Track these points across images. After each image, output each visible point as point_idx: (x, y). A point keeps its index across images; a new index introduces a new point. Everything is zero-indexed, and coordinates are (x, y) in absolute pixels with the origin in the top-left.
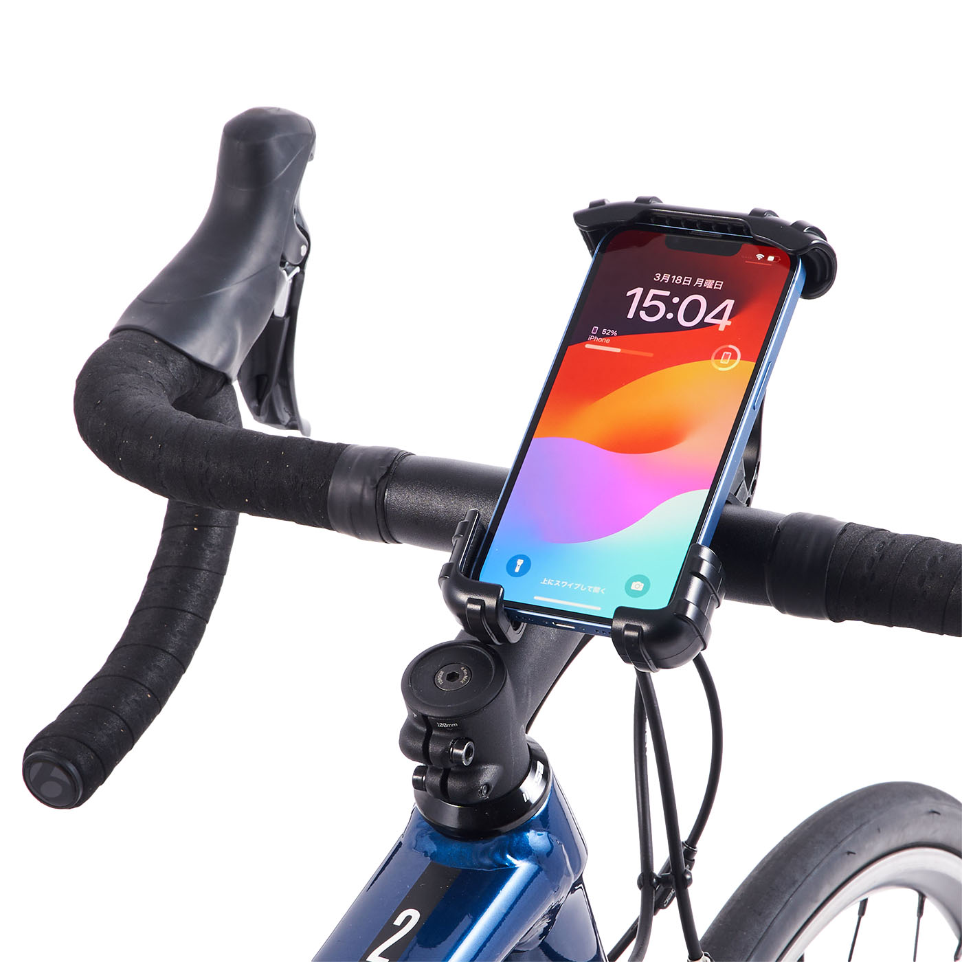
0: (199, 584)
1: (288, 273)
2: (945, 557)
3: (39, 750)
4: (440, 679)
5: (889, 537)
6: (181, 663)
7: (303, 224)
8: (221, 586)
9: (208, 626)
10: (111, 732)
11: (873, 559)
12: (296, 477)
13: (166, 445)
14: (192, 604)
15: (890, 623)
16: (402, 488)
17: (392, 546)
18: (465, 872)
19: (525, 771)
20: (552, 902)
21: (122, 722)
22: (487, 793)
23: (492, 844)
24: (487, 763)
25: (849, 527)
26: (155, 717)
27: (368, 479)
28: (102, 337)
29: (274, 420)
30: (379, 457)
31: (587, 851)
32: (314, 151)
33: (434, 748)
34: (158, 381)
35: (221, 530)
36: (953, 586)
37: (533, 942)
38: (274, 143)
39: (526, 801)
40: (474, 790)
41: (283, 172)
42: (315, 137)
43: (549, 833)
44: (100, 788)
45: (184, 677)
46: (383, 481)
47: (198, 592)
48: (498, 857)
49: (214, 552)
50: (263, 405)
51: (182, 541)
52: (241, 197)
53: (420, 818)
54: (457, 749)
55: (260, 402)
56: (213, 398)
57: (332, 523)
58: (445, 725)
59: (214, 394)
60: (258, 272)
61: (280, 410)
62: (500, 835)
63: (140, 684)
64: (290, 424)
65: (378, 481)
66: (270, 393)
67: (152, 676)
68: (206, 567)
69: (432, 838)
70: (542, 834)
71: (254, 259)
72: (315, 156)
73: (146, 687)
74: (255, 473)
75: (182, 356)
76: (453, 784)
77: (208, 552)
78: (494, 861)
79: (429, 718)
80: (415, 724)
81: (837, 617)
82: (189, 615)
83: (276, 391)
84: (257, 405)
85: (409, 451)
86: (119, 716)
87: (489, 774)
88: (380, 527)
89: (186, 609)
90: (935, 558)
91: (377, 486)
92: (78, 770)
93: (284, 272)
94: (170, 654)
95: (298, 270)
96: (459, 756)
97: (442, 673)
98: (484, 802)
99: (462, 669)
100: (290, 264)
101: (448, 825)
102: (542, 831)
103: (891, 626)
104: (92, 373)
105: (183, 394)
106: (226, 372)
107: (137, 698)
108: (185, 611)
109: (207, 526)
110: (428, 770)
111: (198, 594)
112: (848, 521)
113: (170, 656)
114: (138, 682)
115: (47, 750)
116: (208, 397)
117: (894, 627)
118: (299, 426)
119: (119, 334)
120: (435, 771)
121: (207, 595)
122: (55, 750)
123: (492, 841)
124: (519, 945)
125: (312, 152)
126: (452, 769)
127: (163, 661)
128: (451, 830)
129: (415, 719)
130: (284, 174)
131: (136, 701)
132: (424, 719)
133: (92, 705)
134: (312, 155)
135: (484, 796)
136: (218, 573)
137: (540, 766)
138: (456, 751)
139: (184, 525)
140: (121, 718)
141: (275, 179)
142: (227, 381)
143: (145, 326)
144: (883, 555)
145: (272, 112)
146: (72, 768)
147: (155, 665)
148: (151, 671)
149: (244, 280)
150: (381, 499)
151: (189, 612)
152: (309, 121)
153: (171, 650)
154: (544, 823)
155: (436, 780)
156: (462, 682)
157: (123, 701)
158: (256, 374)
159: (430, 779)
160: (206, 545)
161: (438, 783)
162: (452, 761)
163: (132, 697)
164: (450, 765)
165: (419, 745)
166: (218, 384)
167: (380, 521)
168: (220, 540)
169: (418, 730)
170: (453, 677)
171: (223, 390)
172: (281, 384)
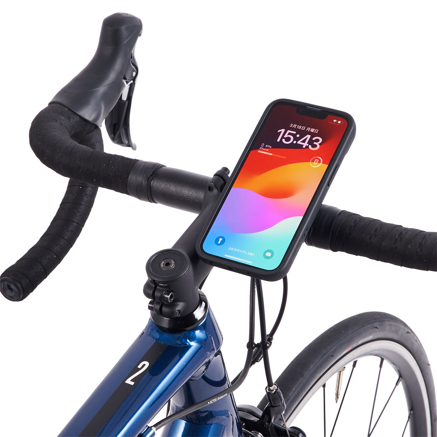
0: (80, 211)
1: (127, 83)
2: (381, 228)
3: (5, 276)
4: (162, 265)
5: (359, 218)
6: (70, 243)
7: (135, 62)
8: (90, 212)
9: (83, 228)
10: (37, 271)
11: (351, 227)
12: (116, 172)
13: (64, 154)
14: (77, 219)
15: (357, 254)
16: (158, 180)
17: (153, 204)
18: (169, 347)
19: (197, 305)
20: (207, 360)
21: (42, 267)
22: (179, 314)
23: (181, 335)
24: (180, 301)
25: (344, 212)
26: (57, 265)
27: (145, 176)
28: (45, 105)
29: (120, 142)
30: (151, 167)
31: (223, 339)
32: (142, 32)
33: (157, 294)
34: (65, 126)
35: (91, 189)
36: (383, 241)
37: (199, 376)
38: (123, 28)
39: (196, 318)
40: (173, 313)
41: (126, 41)
42: (142, 27)
43: (206, 331)
44: (31, 294)
45: (71, 249)
46: (151, 177)
47: (80, 214)
48: (183, 340)
49: (88, 198)
50: (116, 136)
51: (74, 192)
52: (109, 50)
53: (152, 323)
54: (167, 295)
55: (115, 135)
56: (90, 134)
57: (129, 192)
58: (162, 285)
59: (91, 132)
60: (111, 83)
61: (124, 138)
62: (185, 331)
63: (52, 251)
64: (128, 144)
65: (149, 177)
66: (119, 131)
67: (57, 248)
68: (84, 203)
69: (157, 331)
70: (203, 332)
71: (112, 76)
73: (54, 253)
74: (99, 169)
75: (77, 116)
76: (164, 309)
77: (85, 198)
78: (182, 343)
79: (156, 281)
80: (150, 283)
81: (335, 250)
83: (122, 131)
84: (113, 136)
85: (164, 164)
86: (40, 264)
87: (180, 306)
88: (149, 196)
89: (74, 221)
90: (377, 229)
91: (148, 179)
92: (21, 286)
93: (125, 83)
94: (66, 239)
95: (132, 81)
96: (167, 298)
97: (163, 262)
98: (178, 318)
99: (172, 261)
100: (128, 79)
101: (164, 326)
102: (203, 330)
103: (357, 255)
104: (38, 121)
105: (77, 131)
106: (96, 123)
107: (50, 257)
108: (74, 222)
109: (86, 187)
110: (155, 302)
111: (79, 215)
112: (342, 209)
113: (65, 240)
114: (51, 250)
115: (9, 277)
116: (88, 133)
118: (131, 146)
119: (51, 105)
120: (158, 303)
121: (83, 216)
122: (13, 277)
123: (181, 333)
124: (192, 377)
125: (140, 33)
126: (165, 303)
127: (62, 242)
128: (165, 328)
129: (150, 281)
131: (49, 258)
132: (154, 282)
133: (30, 259)
134: (140, 34)
135: (178, 315)
136: (88, 207)
137: (204, 304)
138: (166, 296)
139: (76, 186)
140: (42, 265)
141: (123, 44)
142: (97, 128)
143: (63, 102)
144: (355, 226)
145: (124, 15)
146: (19, 285)
147: (59, 244)
148: (57, 246)
149: (106, 85)
150: (149, 184)
152: (139, 19)
153: (66, 238)
154: (204, 327)
155: (158, 307)
156: (171, 267)
157: (43, 258)
158: (113, 123)
159: (156, 306)
160: (84, 194)
161: (159, 309)
162: (164, 300)
163: (48, 256)
164: (163, 302)
165: (151, 292)
166: (92, 128)
167: (149, 194)
168: (90, 193)
169: (151, 286)
170: (168, 264)
171: (95, 130)
172: (124, 128)
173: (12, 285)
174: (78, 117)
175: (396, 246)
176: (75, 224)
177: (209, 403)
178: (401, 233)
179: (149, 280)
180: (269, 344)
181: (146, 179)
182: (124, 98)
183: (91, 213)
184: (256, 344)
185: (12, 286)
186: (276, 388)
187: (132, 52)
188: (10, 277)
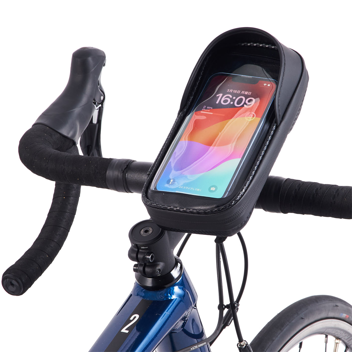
0: (65, 217)
1: (97, 107)
2: (321, 188)
3: (7, 274)
4: (142, 232)
5: (302, 182)
6: (59, 245)
7: (102, 89)
9: (69, 233)
10: (33, 268)
11: (296, 190)
12: (95, 170)
13: (50, 161)
14: (63, 224)
15: (303, 213)
16: (132, 172)
18: (154, 302)
19: (173, 266)
21: (37, 265)
22: (159, 272)
23: (163, 292)
24: (159, 262)
25: (288, 180)
26: (50, 264)
27: (120, 170)
30: (124, 162)
32: (105, 62)
33: (140, 256)
34: (48, 141)
35: (73, 198)
38: (90, 59)
39: (173, 277)
40: (154, 272)
42: (105, 58)
44: (29, 289)
45: (60, 251)
46: (125, 170)
47: (65, 220)
49: (71, 206)
51: (59, 202)
52: (79, 78)
53: (138, 285)
54: (148, 256)
55: (89, 155)
56: (69, 149)
57: (108, 186)
58: (144, 248)
59: (70, 148)
60: (84, 105)
65: (123, 170)
66: (92, 152)
67: (48, 249)
68: (68, 211)
71: (84, 100)
72: (106, 64)
73: (46, 253)
74: (81, 170)
76: (147, 270)
77: (69, 206)
79: (138, 245)
80: (133, 248)
81: (285, 212)
82: (62, 228)
85: (135, 160)
86: (36, 262)
87: (161, 266)
88: (125, 187)
89: (61, 226)
90: (317, 189)
91: (123, 172)
92: (21, 281)
93: (95, 105)
94: (55, 242)
95: (100, 105)
96: (149, 259)
98: (158, 277)
99: (150, 228)
100: (98, 103)
101: (148, 286)
104: (25, 139)
106: (74, 139)
107: (43, 257)
108: (60, 227)
109: (68, 197)
110: (139, 265)
111: (65, 221)
112: (287, 178)
114: (43, 251)
117: (305, 215)
119: (35, 125)
120: (141, 265)
121: (69, 222)
122: (13, 274)
123: (163, 290)
126: (147, 264)
127: (53, 244)
129: (134, 246)
130: (94, 70)
131: (42, 258)
133: (27, 259)
134: (104, 64)
136: (72, 214)
137: (179, 265)
138: (148, 257)
139: (60, 197)
140: (37, 263)
141: (90, 72)
142: (74, 144)
143: (44, 123)
144: (299, 188)
145: (90, 48)
146: (19, 281)
147: (50, 246)
148: (48, 247)
149: (80, 107)
150: (125, 176)
151: (62, 227)
152: (103, 52)
153: (56, 240)
155: (141, 268)
156: (150, 233)
157: (38, 257)
158: (87, 145)
159: (139, 268)
160: (68, 203)
161: (142, 269)
162: (146, 261)
163: (41, 256)
164: (146, 262)
165: (134, 255)
166: (71, 144)
167: (125, 184)
168: (73, 202)
169: (134, 250)
170: (146, 231)
171: (73, 147)
172: (96, 149)
173: (13, 280)
174: (58, 134)
175: (335, 201)
176: (62, 229)
177: (191, 349)
178: (338, 190)
179: (132, 245)
180: (236, 304)
181: (122, 172)
182: (95, 121)
183: (75, 219)
184: (226, 305)
185: (14, 282)
186: (246, 343)
187: (99, 79)
188: (11, 274)
